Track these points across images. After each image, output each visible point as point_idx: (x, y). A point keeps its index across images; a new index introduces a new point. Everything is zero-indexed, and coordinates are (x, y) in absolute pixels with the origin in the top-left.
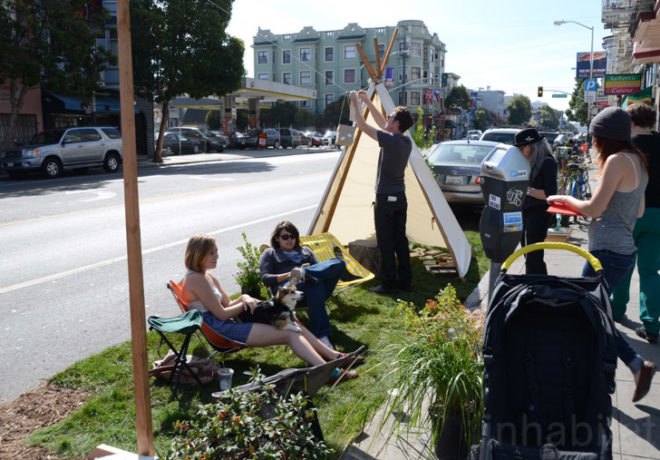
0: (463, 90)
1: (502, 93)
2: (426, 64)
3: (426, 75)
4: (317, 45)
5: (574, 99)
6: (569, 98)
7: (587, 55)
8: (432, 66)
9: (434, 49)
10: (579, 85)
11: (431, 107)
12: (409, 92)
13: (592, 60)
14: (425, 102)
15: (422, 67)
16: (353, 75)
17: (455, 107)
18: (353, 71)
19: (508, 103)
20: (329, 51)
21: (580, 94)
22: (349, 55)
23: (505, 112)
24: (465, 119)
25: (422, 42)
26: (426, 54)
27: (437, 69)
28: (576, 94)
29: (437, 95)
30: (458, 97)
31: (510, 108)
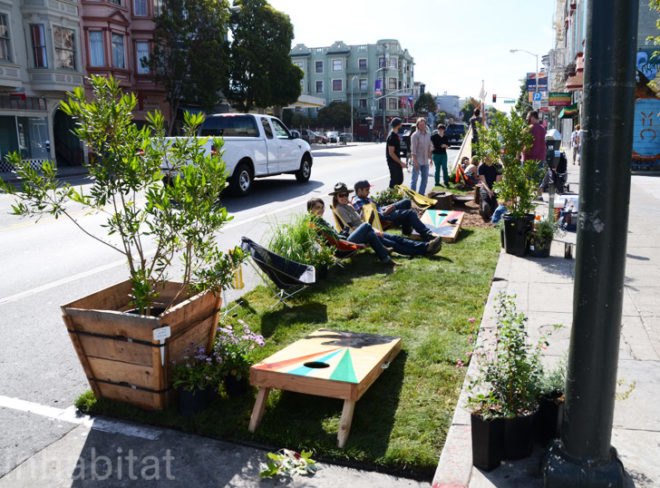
0: (429, 96)
1: (458, 97)
2: (401, 75)
3: (400, 84)
4: (309, 59)
5: (520, 104)
6: (516, 103)
7: (534, 75)
8: (405, 76)
9: (405, 62)
10: (524, 92)
11: (405, 110)
12: (388, 99)
13: (537, 78)
14: (400, 107)
15: (397, 77)
16: (340, 85)
17: (424, 110)
18: (340, 81)
19: (462, 106)
20: (319, 65)
21: (525, 100)
22: (336, 68)
23: (460, 114)
24: (429, 120)
25: (397, 57)
26: (400, 66)
27: (409, 79)
28: (521, 99)
29: (410, 101)
30: (425, 102)
31: (464, 110)
